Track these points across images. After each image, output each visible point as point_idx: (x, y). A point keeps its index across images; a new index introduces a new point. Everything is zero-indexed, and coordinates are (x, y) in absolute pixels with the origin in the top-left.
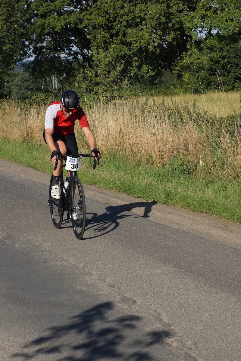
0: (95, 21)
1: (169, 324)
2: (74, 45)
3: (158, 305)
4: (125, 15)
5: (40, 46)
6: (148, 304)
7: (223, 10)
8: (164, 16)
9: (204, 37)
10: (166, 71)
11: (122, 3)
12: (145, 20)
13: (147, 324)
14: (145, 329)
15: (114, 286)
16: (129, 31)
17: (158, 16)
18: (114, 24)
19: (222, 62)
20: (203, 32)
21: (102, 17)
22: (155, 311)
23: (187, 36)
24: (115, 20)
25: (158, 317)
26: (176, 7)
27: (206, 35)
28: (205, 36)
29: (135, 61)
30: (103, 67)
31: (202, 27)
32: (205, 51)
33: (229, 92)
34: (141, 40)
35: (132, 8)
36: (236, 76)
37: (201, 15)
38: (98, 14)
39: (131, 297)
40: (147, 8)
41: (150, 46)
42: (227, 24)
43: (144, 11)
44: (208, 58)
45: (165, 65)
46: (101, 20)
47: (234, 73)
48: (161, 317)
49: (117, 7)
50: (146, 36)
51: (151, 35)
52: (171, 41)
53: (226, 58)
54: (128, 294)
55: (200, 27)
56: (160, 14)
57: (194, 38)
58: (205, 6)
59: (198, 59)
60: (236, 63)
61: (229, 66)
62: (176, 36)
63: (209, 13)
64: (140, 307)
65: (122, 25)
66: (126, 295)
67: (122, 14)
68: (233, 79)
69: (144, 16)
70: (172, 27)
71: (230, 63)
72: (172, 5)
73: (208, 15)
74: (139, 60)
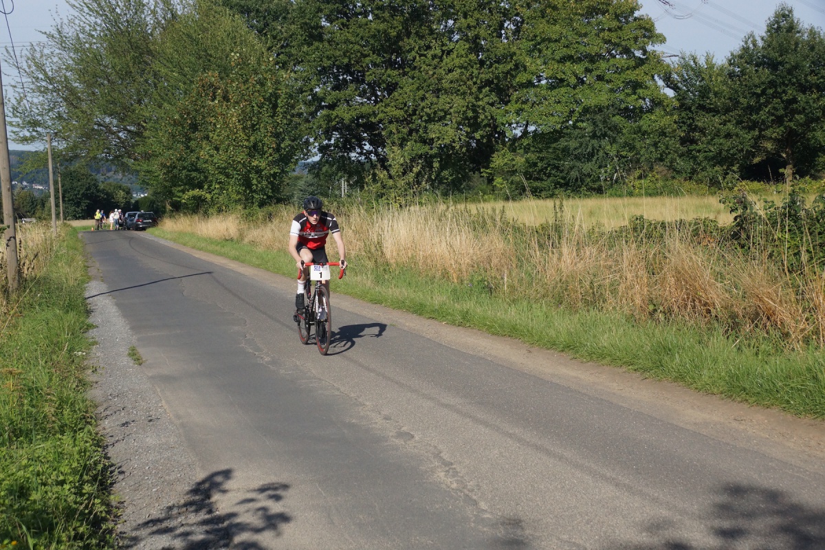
0: (391, 113)
2: (367, 143)
4: (427, 108)
5: (326, 144)
9: (519, 134)
10: (474, 173)
11: (424, 93)
12: (450, 114)
16: (431, 126)
17: (464, 109)
18: (414, 118)
19: (539, 164)
21: (401, 109)
23: (499, 133)
24: (414, 113)
26: (486, 99)
27: (521, 132)
31: (517, 123)
32: (520, 151)
33: (548, 200)
34: (446, 137)
35: (435, 100)
36: (556, 180)
37: (517, 109)
38: (395, 106)
42: (546, 120)
43: (449, 103)
45: (474, 168)
46: (399, 113)
47: (554, 177)
49: (417, 98)
50: (451, 132)
51: (457, 132)
52: (480, 138)
53: (544, 160)
56: (468, 107)
57: (507, 135)
58: (520, 98)
59: (512, 160)
60: (557, 165)
61: (548, 169)
62: (486, 132)
63: (526, 107)
65: (423, 119)
68: (553, 184)
69: (448, 110)
71: (549, 165)
72: (481, 96)
73: (525, 109)
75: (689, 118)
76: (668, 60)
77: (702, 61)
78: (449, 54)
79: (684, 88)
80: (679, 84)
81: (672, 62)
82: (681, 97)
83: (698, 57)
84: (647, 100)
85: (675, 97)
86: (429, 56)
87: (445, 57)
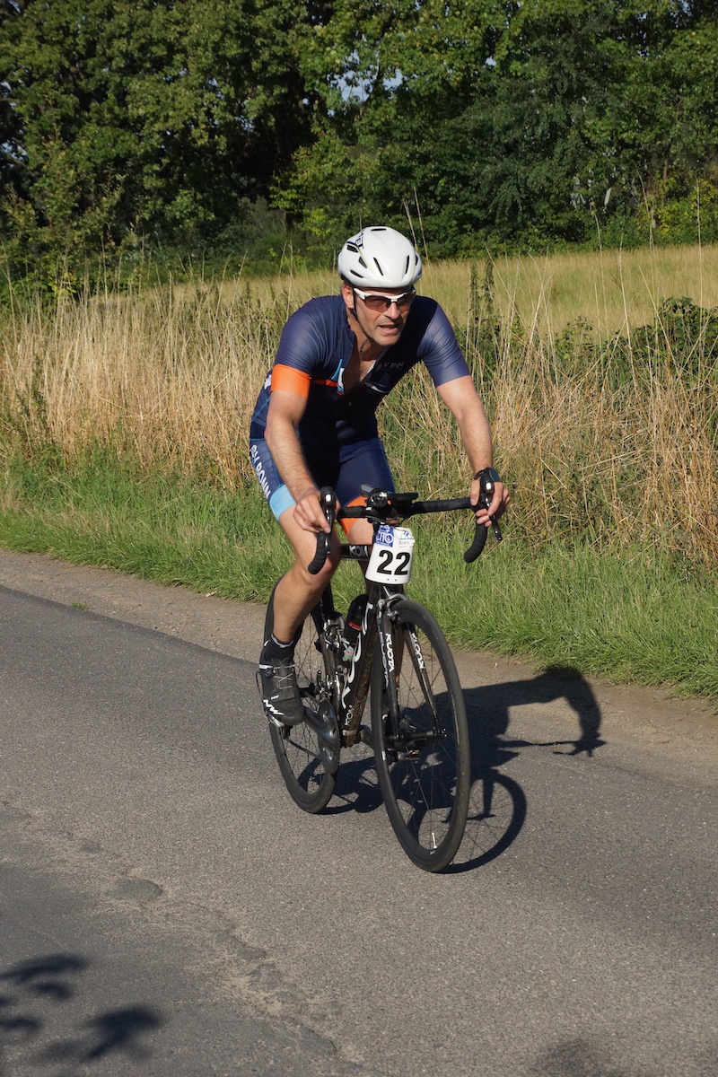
1: (258, 950)
3: (230, 898)
4: (121, 36)
6: (199, 895)
7: (413, 17)
8: (238, 37)
9: (363, 97)
10: (253, 201)
12: (184, 51)
13: (196, 955)
14: (189, 968)
15: (99, 849)
16: (134, 85)
17: (217, 36)
18: (90, 63)
19: (419, 172)
20: (359, 82)
21: (53, 44)
22: (220, 914)
23: (312, 97)
24: (91, 53)
25: (227, 932)
26: (271, 12)
27: (367, 91)
28: (366, 97)
30: (60, 194)
32: (366, 140)
34: (172, 113)
35: (141, 15)
36: (463, 211)
39: (148, 878)
40: (187, 14)
41: (197, 130)
42: (426, 60)
43: (177, 23)
44: (376, 161)
45: (251, 186)
46: (47, 56)
47: (456, 203)
48: (237, 932)
50: (186, 98)
51: (202, 96)
53: (430, 160)
54: (141, 870)
55: (349, 69)
56: (225, 31)
59: (347, 163)
60: (462, 172)
64: (176, 904)
65: (114, 67)
66: (134, 872)
67: (111, 32)
68: (455, 222)
69: (177, 40)
70: (260, 71)
71: (442, 173)
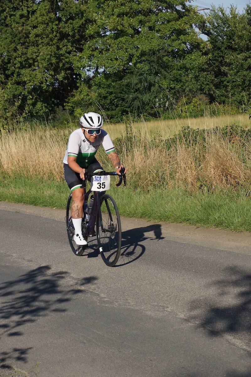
4: (18, 57)
7: (108, 50)
8: (55, 57)
17: (49, 57)
20: (91, 70)
29: (29, 100)
32: (94, 88)
33: (118, 124)
36: (123, 109)
37: (88, 55)
40: (39, 50)
41: (43, 85)
42: (112, 63)
43: (36, 53)
44: (97, 94)
47: (121, 106)
49: (10, 49)
52: (62, 79)
53: (113, 94)
55: (88, 66)
56: (51, 55)
57: (83, 76)
58: (91, 47)
59: (88, 95)
60: (122, 97)
61: (115, 100)
62: (67, 74)
63: (96, 54)
65: (16, 66)
67: (16, 56)
68: (120, 112)
69: (36, 58)
70: (62, 66)
72: (61, 47)
73: (95, 55)
74: (33, 98)
75: (220, 56)
76: (202, 13)
77: (228, 12)
78: (34, 14)
79: (215, 33)
80: (211, 31)
81: (205, 14)
82: (213, 41)
83: (225, 9)
84: (187, 44)
85: (208, 41)
86: (18, 16)
87: (30, 16)
